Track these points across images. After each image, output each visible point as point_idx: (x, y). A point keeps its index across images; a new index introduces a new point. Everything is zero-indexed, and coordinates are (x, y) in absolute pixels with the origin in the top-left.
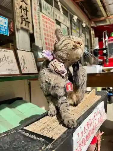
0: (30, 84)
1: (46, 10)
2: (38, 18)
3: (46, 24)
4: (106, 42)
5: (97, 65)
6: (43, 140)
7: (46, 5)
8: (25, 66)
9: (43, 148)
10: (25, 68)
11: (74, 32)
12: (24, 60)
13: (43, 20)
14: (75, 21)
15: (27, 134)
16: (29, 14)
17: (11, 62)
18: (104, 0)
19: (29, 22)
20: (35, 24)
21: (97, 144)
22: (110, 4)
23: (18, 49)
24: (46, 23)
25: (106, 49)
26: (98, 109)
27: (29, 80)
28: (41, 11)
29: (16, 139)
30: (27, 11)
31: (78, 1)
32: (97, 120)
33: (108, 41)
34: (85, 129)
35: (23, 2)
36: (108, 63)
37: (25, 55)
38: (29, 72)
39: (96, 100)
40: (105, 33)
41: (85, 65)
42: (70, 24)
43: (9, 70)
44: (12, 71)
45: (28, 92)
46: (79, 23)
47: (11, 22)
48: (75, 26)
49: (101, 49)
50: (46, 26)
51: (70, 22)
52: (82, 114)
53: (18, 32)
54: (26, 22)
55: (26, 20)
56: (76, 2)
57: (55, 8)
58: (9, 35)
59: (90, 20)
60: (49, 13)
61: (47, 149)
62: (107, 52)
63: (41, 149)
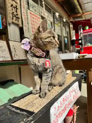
0: (20, 69)
1: (33, 8)
2: (27, 14)
3: (33, 20)
4: (81, 34)
5: (74, 52)
6: (26, 113)
7: (33, 4)
8: (16, 54)
9: (24, 120)
10: (16, 56)
11: (57, 26)
12: (15, 49)
13: (30, 16)
14: (57, 17)
15: (14, 109)
16: (19, 11)
17: (4, 50)
18: (80, 0)
19: (18, 18)
20: (23, 19)
21: (74, 116)
22: (85, 4)
23: (10, 40)
24: (33, 18)
25: (81, 39)
26: (73, 87)
27: (19, 66)
28: (29, 8)
29: (3, 114)
30: (17, 9)
31: (59, 1)
32: (72, 96)
33: (83, 33)
34: (61, 104)
35: (14, 1)
36: (83, 51)
37: (16, 45)
38: (19, 59)
39: (72, 81)
40: (80, 27)
41: (66, 52)
42: (53, 20)
43: (2, 57)
44: (5, 58)
45: (18, 75)
46: (60, 19)
47: (4, 17)
48: (57, 21)
49: (78, 39)
50: (33, 21)
51: (52, 18)
52: (60, 92)
53: (9, 26)
54: (16, 17)
55: (16, 16)
56: (58, 1)
57: (40, 6)
58: (2, 29)
59: (69, 16)
60: (35, 11)
61: (28, 121)
62: (82, 42)
63: (23, 120)
